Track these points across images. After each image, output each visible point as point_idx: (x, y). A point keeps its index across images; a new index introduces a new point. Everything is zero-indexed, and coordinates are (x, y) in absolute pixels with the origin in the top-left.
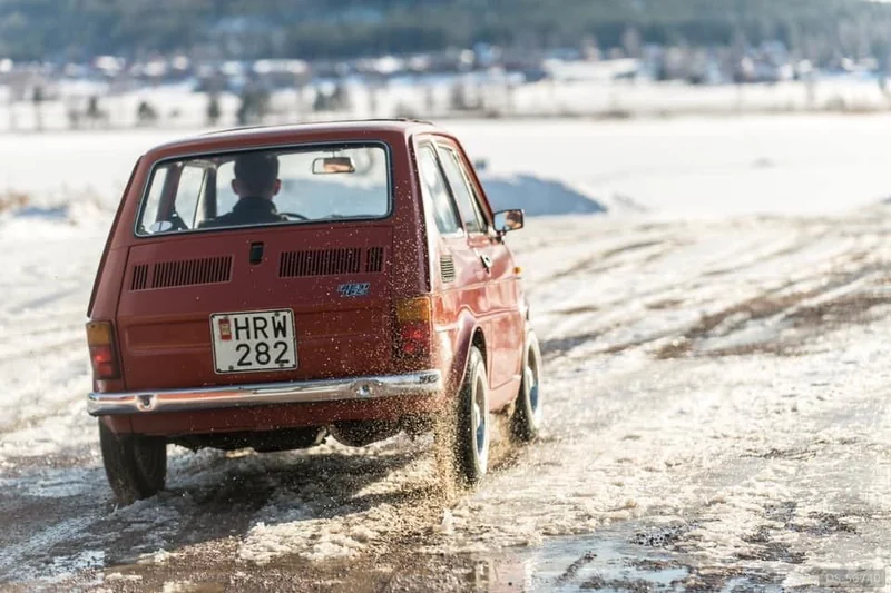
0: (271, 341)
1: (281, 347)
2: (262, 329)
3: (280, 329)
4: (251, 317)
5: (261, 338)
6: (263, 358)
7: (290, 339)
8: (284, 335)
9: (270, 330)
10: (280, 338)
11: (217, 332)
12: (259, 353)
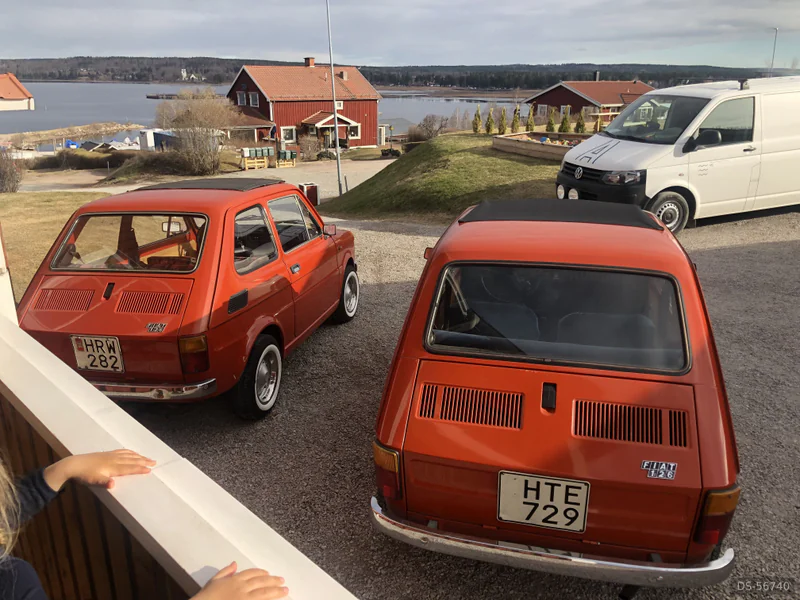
0: (107, 355)
1: (114, 359)
2: (101, 347)
3: (111, 348)
4: (93, 339)
5: (101, 352)
6: (104, 364)
7: (118, 355)
8: (114, 352)
9: (105, 348)
10: (112, 353)
11: (75, 345)
12: (101, 361)
